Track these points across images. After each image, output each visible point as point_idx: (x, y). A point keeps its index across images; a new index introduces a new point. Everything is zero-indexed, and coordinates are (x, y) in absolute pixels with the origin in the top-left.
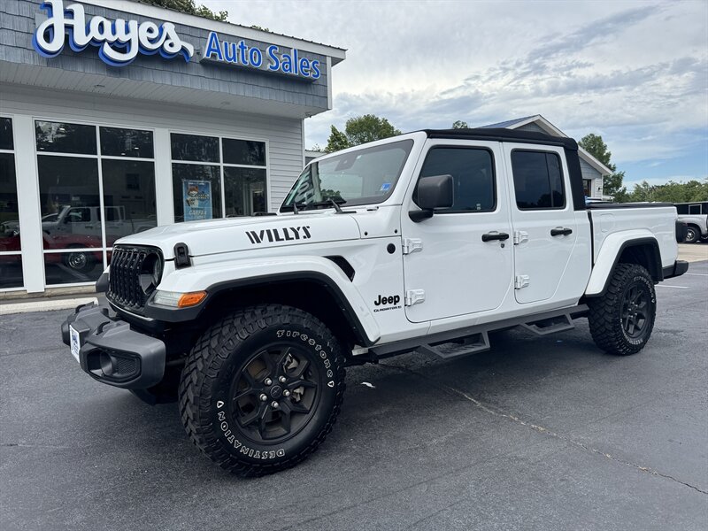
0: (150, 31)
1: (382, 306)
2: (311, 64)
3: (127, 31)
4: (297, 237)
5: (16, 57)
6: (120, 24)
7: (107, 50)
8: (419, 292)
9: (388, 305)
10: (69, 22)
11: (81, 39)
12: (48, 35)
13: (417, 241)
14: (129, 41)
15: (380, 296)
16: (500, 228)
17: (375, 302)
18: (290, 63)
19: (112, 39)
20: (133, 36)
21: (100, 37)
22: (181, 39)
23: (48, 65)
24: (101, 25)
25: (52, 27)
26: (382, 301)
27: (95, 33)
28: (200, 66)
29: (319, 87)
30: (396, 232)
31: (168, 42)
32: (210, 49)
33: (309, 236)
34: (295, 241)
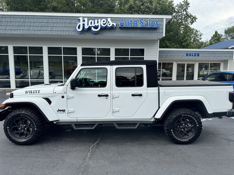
0: (104, 21)
1: (59, 112)
2: (155, 23)
3: (98, 22)
4: (36, 93)
5: (73, 34)
6: (96, 21)
7: (93, 29)
8: (72, 110)
9: (61, 112)
10: (84, 23)
11: (86, 27)
12: (79, 27)
13: (72, 95)
14: (98, 25)
15: (59, 109)
16: (105, 93)
17: (57, 111)
18: (148, 24)
19: (94, 25)
20: (99, 24)
21: (91, 26)
22: (112, 22)
23: (80, 34)
24: (91, 22)
25: (80, 25)
26: (59, 110)
27: (90, 25)
28: (119, 29)
29: (160, 29)
30: (65, 92)
31: (109, 24)
32: (121, 24)
33: (39, 93)
34: (35, 94)
